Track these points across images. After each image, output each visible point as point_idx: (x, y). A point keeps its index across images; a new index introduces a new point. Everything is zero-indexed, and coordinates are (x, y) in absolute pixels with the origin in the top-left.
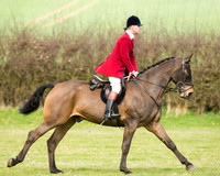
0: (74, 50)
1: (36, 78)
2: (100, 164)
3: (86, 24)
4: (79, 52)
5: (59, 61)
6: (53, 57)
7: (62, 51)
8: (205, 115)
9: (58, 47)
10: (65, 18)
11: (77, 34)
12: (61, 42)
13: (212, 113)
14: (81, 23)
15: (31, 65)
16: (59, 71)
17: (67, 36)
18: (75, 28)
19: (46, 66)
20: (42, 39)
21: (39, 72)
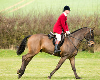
0: (23, 23)
1: (6, 36)
2: (34, 75)
3: (28, 12)
4: (25, 24)
5: (16, 28)
6: (13, 26)
7: (17, 23)
8: (82, 53)
9: (16, 22)
10: (19, 8)
11: (24, 16)
12: (17, 19)
13: (85, 52)
14: (26, 11)
15: (3, 30)
16: (16, 33)
17: (20, 17)
18: (23, 13)
19: (10, 31)
20: (8, 18)
21: (7, 33)
